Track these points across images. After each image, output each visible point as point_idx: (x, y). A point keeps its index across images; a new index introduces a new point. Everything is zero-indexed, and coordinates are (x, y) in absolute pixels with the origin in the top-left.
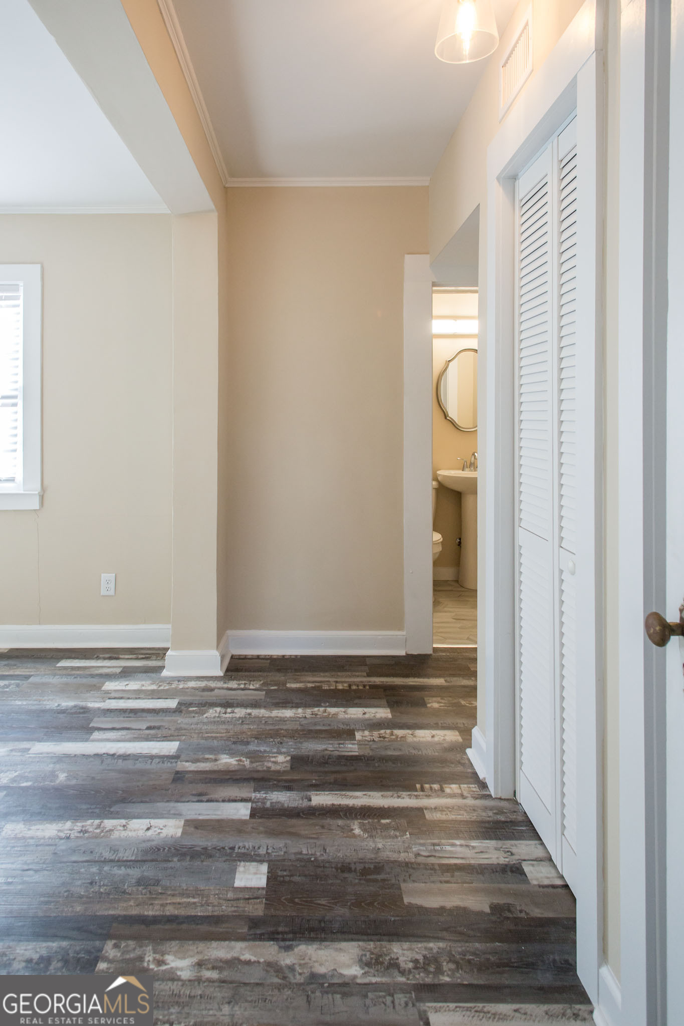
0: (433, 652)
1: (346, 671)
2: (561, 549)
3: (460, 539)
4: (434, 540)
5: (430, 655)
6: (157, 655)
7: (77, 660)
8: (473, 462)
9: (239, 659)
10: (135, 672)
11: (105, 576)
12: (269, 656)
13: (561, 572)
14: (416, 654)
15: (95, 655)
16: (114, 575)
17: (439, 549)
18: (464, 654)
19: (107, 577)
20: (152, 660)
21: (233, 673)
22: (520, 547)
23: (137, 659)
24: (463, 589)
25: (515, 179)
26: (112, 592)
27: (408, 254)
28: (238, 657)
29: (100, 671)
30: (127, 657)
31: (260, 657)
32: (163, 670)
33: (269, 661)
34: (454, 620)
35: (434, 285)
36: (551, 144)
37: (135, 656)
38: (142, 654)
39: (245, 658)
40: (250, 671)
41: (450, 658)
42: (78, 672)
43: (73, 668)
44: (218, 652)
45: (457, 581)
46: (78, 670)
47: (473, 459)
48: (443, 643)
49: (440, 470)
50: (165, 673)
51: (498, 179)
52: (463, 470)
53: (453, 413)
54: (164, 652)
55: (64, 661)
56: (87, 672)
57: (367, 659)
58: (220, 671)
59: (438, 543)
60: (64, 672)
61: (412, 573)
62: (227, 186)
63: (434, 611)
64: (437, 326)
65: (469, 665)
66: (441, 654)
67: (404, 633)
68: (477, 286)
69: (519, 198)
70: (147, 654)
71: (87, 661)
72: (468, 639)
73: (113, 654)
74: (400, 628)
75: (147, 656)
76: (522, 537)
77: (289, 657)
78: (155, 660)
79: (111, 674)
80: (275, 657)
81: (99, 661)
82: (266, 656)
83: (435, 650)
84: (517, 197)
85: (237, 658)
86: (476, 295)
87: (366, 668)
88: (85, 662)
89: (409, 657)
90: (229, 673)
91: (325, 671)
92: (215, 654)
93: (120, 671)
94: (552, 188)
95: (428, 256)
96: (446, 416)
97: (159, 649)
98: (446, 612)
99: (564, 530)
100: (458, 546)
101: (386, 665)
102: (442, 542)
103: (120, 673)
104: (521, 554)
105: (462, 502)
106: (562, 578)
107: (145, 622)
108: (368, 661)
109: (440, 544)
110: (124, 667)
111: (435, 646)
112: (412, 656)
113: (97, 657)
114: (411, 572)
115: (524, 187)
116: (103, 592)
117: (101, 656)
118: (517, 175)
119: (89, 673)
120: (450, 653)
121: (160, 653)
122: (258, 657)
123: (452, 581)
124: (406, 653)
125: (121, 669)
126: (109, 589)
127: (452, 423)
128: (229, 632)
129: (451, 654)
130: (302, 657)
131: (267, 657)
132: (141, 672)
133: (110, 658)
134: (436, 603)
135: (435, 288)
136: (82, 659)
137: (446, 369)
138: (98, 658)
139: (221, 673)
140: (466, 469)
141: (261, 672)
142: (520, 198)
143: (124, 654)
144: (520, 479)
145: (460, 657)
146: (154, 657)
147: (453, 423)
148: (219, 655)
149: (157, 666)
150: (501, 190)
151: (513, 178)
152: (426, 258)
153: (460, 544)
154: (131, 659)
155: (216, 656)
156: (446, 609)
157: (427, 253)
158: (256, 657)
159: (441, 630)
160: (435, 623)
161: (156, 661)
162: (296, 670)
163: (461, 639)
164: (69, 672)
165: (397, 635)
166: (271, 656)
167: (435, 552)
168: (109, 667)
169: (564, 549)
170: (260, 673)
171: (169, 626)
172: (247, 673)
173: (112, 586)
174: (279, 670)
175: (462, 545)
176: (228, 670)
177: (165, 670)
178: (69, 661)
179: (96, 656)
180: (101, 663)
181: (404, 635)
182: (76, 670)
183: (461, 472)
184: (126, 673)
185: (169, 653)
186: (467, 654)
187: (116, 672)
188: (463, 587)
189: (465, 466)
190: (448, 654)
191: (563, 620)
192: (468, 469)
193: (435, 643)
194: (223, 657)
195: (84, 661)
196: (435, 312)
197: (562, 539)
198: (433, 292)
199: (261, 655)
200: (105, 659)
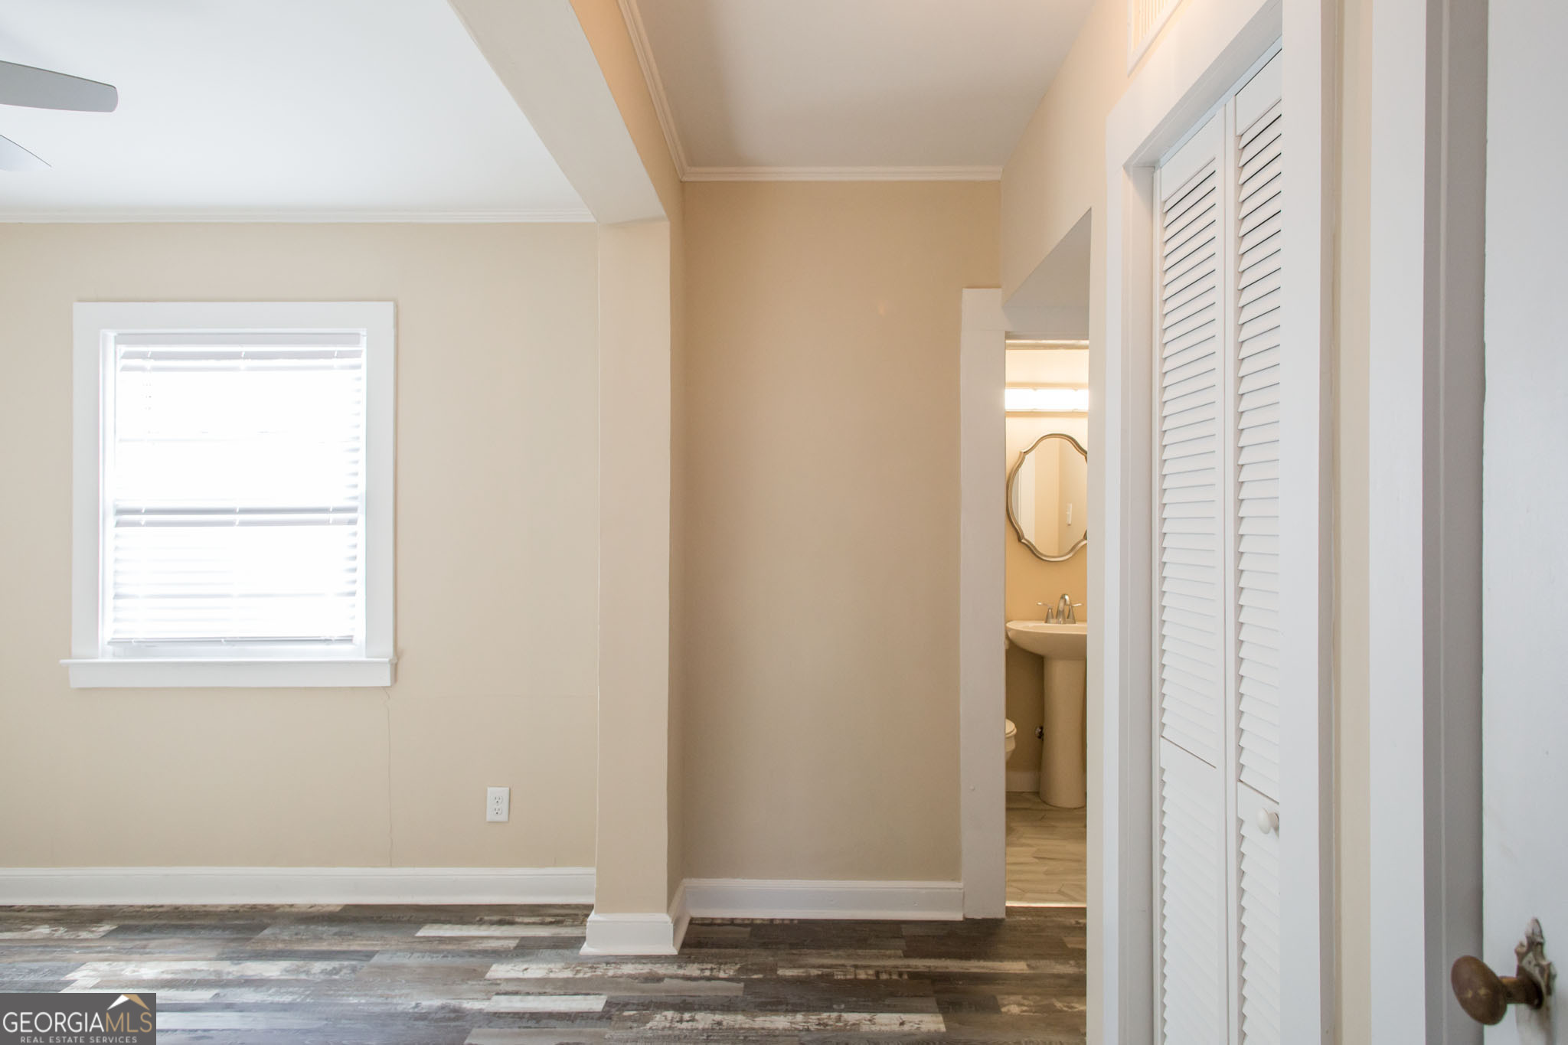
0: (1006, 915)
1: (871, 947)
2: (1239, 783)
3: (1042, 728)
4: (1007, 732)
5: (1001, 921)
6: (575, 917)
7: (447, 926)
8: (1061, 609)
9: (703, 925)
10: (539, 948)
11: (492, 792)
12: (748, 919)
13: (1240, 822)
14: (979, 918)
15: (476, 917)
16: (508, 789)
17: (1012, 746)
18: (1055, 919)
19: (496, 794)
20: (566, 926)
21: (694, 951)
22: (1163, 771)
23: (542, 924)
24: (1048, 807)
25: (1154, 167)
26: (503, 817)
27: (968, 287)
28: (700, 922)
29: (483, 945)
30: (527, 920)
31: (735, 922)
32: (583, 943)
33: (749, 929)
34: (1037, 860)
35: (1008, 336)
36: (1223, 108)
37: (540, 918)
38: (550, 915)
39: (711, 923)
40: (719, 947)
41: (1034, 926)
42: (450, 947)
43: (442, 940)
44: (670, 916)
45: (1037, 793)
46: (450, 943)
47: (1062, 604)
48: (1020, 900)
49: (1011, 620)
50: (586, 949)
51: (1126, 167)
52: (1046, 622)
53: (1029, 535)
54: (585, 912)
55: (427, 926)
56: (464, 947)
57: (904, 926)
58: (672, 945)
59: (1011, 737)
60: (427, 947)
61: (974, 790)
62: (685, 179)
63: (1008, 844)
64: (1013, 399)
65: (1066, 939)
66: (1018, 918)
67: (960, 885)
68: (1087, 339)
69: (1161, 198)
70: (558, 915)
71: (465, 927)
72: (1060, 892)
73: (505, 914)
74: (955, 877)
75: (558, 918)
76: (1165, 754)
77: (781, 922)
78: (572, 926)
79: (502, 949)
80: (758, 922)
81: (483, 927)
82: (744, 919)
83: (1010, 911)
84: (1158, 197)
85: (698, 924)
86: (1086, 352)
87: (902, 943)
88: (461, 930)
89: (969, 922)
90: (687, 951)
91: (837, 947)
92: (665, 919)
93: (515, 945)
94: (1225, 181)
95: (999, 291)
96: (1019, 537)
97: (577, 907)
98: (1022, 845)
99: (1245, 752)
100: (1037, 739)
101: (934, 937)
102: (1016, 736)
103: (515, 948)
104: (1163, 783)
105: (1046, 671)
106: (1242, 832)
107: (555, 865)
108: (905, 931)
109: (1013, 738)
110: (523, 938)
111: (1009, 904)
112: (973, 920)
113: (481, 920)
114: (972, 788)
115: (1170, 180)
116: (490, 816)
117: (486, 918)
118: (1159, 161)
119: (466, 948)
120: (1032, 916)
121: (578, 914)
122: (732, 922)
123: (1029, 792)
124: (964, 915)
125: (517, 941)
126: (499, 812)
127: (1029, 547)
128: (689, 882)
129: (1035, 918)
130: (800, 921)
131: (746, 922)
132: (548, 947)
133: (501, 923)
134: (1009, 830)
135: (1008, 342)
136: (457, 924)
137: (1019, 466)
138: (481, 922)
139: (672, 950)
140: (1051, 620)
141: (736, 947)
142: (1163, 199)
143: (522, 916)
144: (1162, 658)
145: (1049, 924)
146: (569, 921)
147: (1031, 549)
148: (671, 921)
149: (572, 938)
150: (1131, 185)
151: (1150, 167)
152: (997, 294)
153: (1041, 735)
154: (534, 923)
155: (667, 923)
156: (1023, 841)
157: (998, 287)
158: (729, 922)
159: (1017, 877)
160: (1009, 864)
161: (573, 928)
162: (792, 946)
163: (1047, 893)
164: (435, 946)
165: (949, 889)
166: (753, 919)
167: (1008, 750)
168: (498, 938)
169: (1246, 784)
170: (734, 951)
171: (593, 870)
172: (714, 951)
173: (504, 806)
174: (765, 946)
175: (1045, 737)
176: (685, 945)
177: (585, 945)
178: (436, 926)
179: (478, 919)
180: (484, 930)
181: (960, 889)
182: (447, 944)
183: (1043, 624)
184: (525, 949)
185: (593, 916)
186: (1059, 919)
187: (509, 947)
188: (1044, 802)
189: (1050, 615)
190: (1030, 919)
191: (1243, 903)
192: (1055, 620)
193: (1009, 900)
194: (676, 923)
195: (459, 926)
196: (1010, 376)
197: (1241, 767)
198: (1007, 347)
199: (736, 919)
200: (492, 923)
